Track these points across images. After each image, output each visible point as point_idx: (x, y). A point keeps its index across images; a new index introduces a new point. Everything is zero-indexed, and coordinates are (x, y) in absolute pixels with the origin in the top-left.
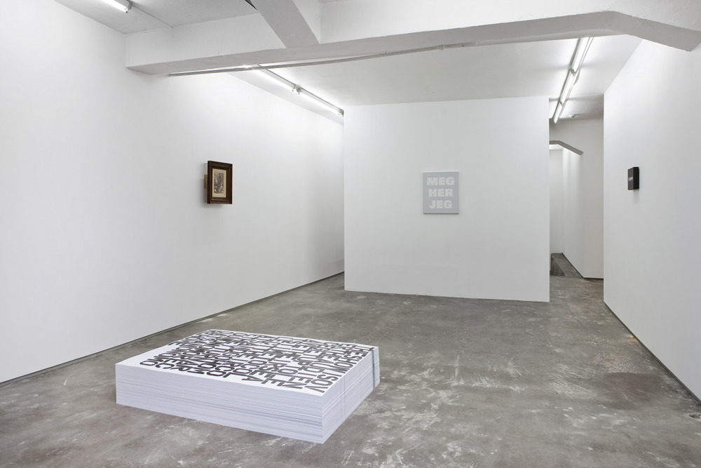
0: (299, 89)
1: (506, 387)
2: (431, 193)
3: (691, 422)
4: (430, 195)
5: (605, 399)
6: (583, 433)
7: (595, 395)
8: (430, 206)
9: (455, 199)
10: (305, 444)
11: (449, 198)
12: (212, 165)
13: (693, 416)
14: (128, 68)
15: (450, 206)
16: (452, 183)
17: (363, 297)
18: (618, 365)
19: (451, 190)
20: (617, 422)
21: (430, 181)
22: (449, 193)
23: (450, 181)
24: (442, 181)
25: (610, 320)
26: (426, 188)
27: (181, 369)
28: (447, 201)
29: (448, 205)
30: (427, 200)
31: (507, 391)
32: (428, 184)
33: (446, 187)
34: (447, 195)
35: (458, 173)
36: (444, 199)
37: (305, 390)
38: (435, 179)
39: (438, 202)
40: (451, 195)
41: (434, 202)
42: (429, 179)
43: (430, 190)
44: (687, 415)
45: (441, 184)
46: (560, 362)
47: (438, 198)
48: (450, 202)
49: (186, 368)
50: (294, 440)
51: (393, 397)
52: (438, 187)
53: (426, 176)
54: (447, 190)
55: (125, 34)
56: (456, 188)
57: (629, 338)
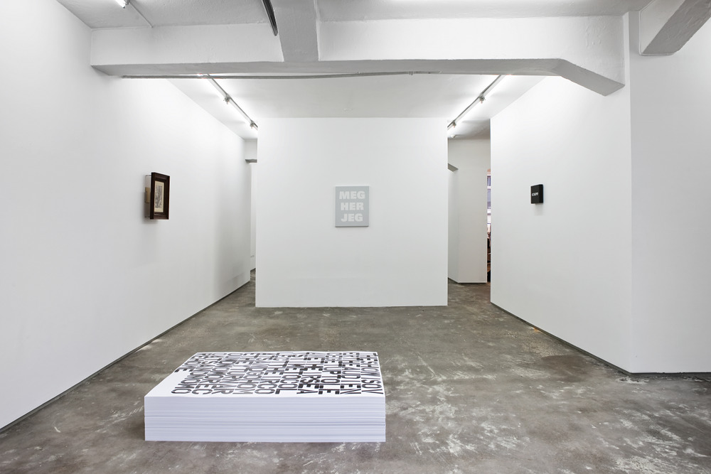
0: (228, 99)
1: (480, 376)
2: (343, 206)
3: (624, 384)
4: (342, 209)
5: (557, 376)
6: (565, 402)
7: (549, 375)
8: (342, 220)
9: (366, 213)
10: (371, 445)
11: (359, 211)
12: (155, 177)
13: (622, 380)
14: (92, 66)
15: (361, 219)
16: (363, 197)
17: (280, 313)
18: (545, 351)
19: (362, 204)
20: (580, 391)
21: (343, 195)
22: (360, 206)
23: (361, 195)
24: (353, 195)
25: (506, 316)
26: (338, 202)
27: (223, 392)
28: (357, 215)
29: (359, 218)
30: (339, 213)
31: (485, 380)
32: (341, 198)
33: (357, 200)
34: (358, 209)
35: (368, 187)
36: (355, 212)
37: (364, 394)
38: (347, 193)
39: (350, 215)
40: (362, 209)
41: (345, 215)
42: (342, 193)
43: (342, 204)
44: (618, 380)
45: (352, 197)
46: (500, 353)
47: (349, 212)
48: (360, 215)
49: (228, 391)
50: (358, 444)
51: (401, 396)
52: (349, 201)
53: (338, 190)
54: (358, 204)
55: (92, 27)
56: (366, 202)
57: (532, 330)
